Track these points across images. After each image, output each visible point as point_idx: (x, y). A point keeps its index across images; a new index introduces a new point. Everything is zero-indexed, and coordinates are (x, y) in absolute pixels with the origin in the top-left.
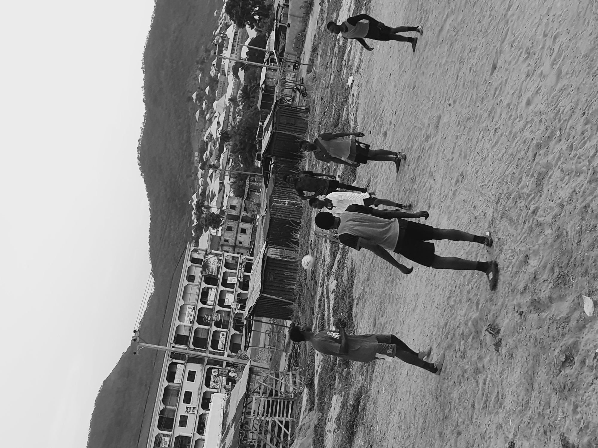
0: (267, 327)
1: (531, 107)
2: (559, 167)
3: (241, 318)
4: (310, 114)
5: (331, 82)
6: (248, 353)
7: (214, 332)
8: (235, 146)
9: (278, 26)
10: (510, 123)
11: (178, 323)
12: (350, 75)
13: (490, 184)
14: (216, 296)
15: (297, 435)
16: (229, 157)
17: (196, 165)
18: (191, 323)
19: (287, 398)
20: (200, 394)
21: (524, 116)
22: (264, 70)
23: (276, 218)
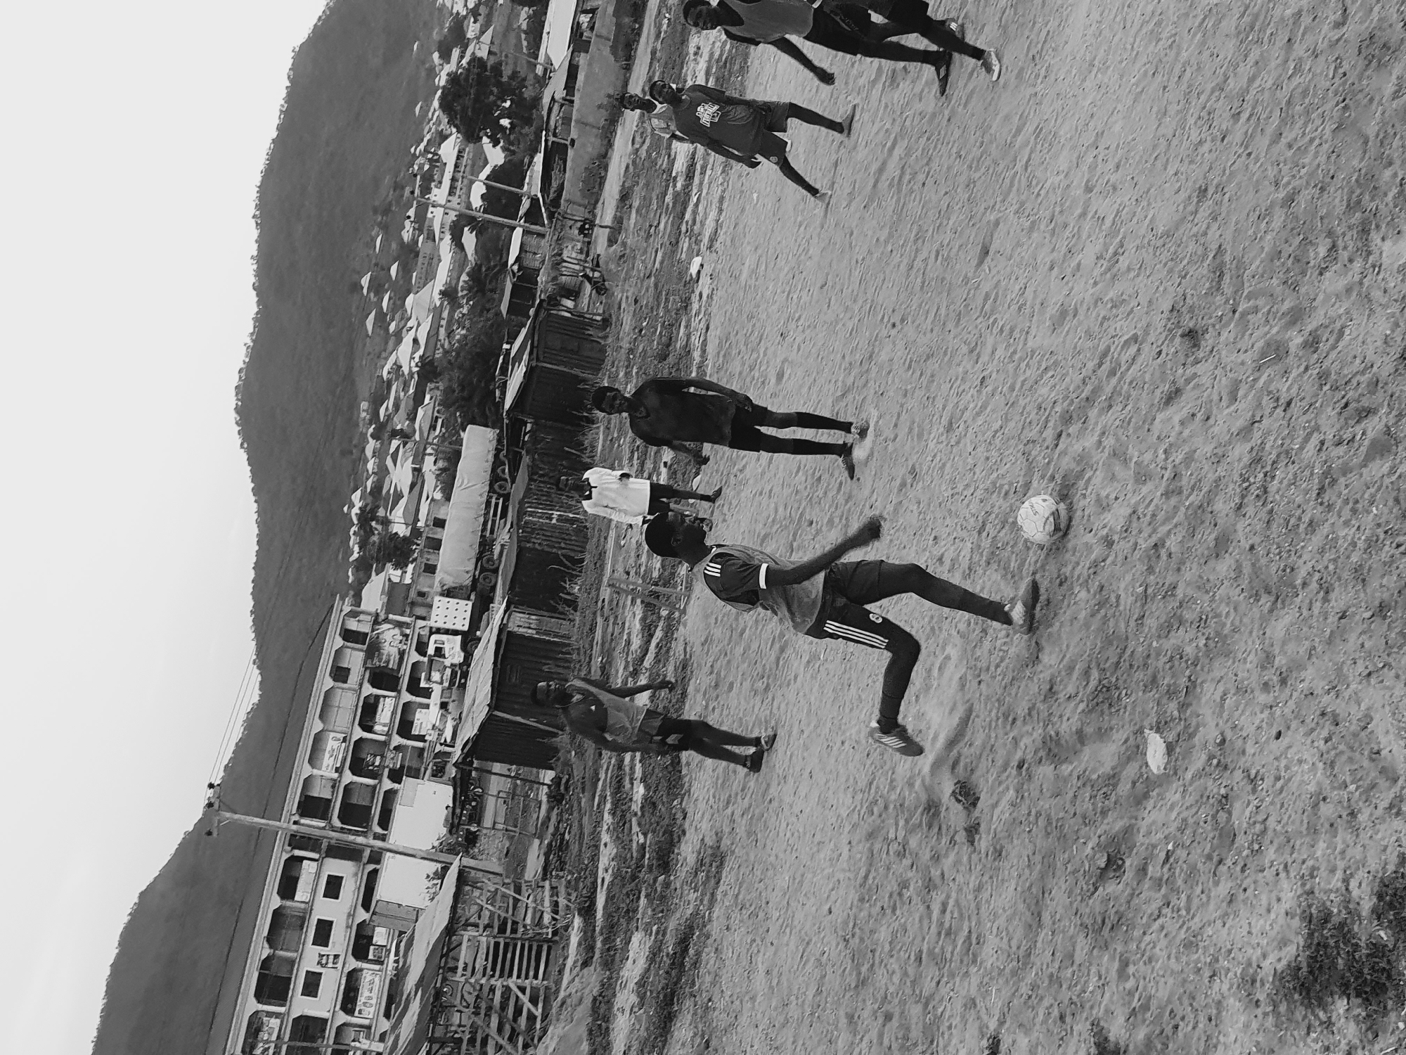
0: (502, 783)
4: (611, 330)
5: (657, 265)
7: (385, 792)
8: (448, 391)
9: (550, 144)
10: (1011, 367)
11: (307, 770)
12: (695, 253)
13: (968, 492)
14: (394, 714)
15: (554, 1019)
16: (435, 414)
17: (361, 428)
18: (336, 771)
19: (538, 937)
20: (349, 927)
22: (518, 233)
23: (530, 550)
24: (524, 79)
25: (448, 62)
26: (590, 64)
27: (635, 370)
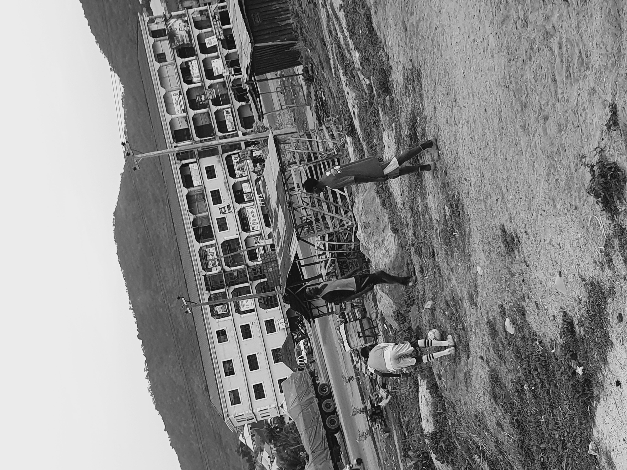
0: (275, 83)
3: (241, 85)
6: (265, 122)
7: (215, 113)
11: (169, 118)
14: (199, 68)
18: (184, 112)
19: (330, 156)
20: (228, 189)
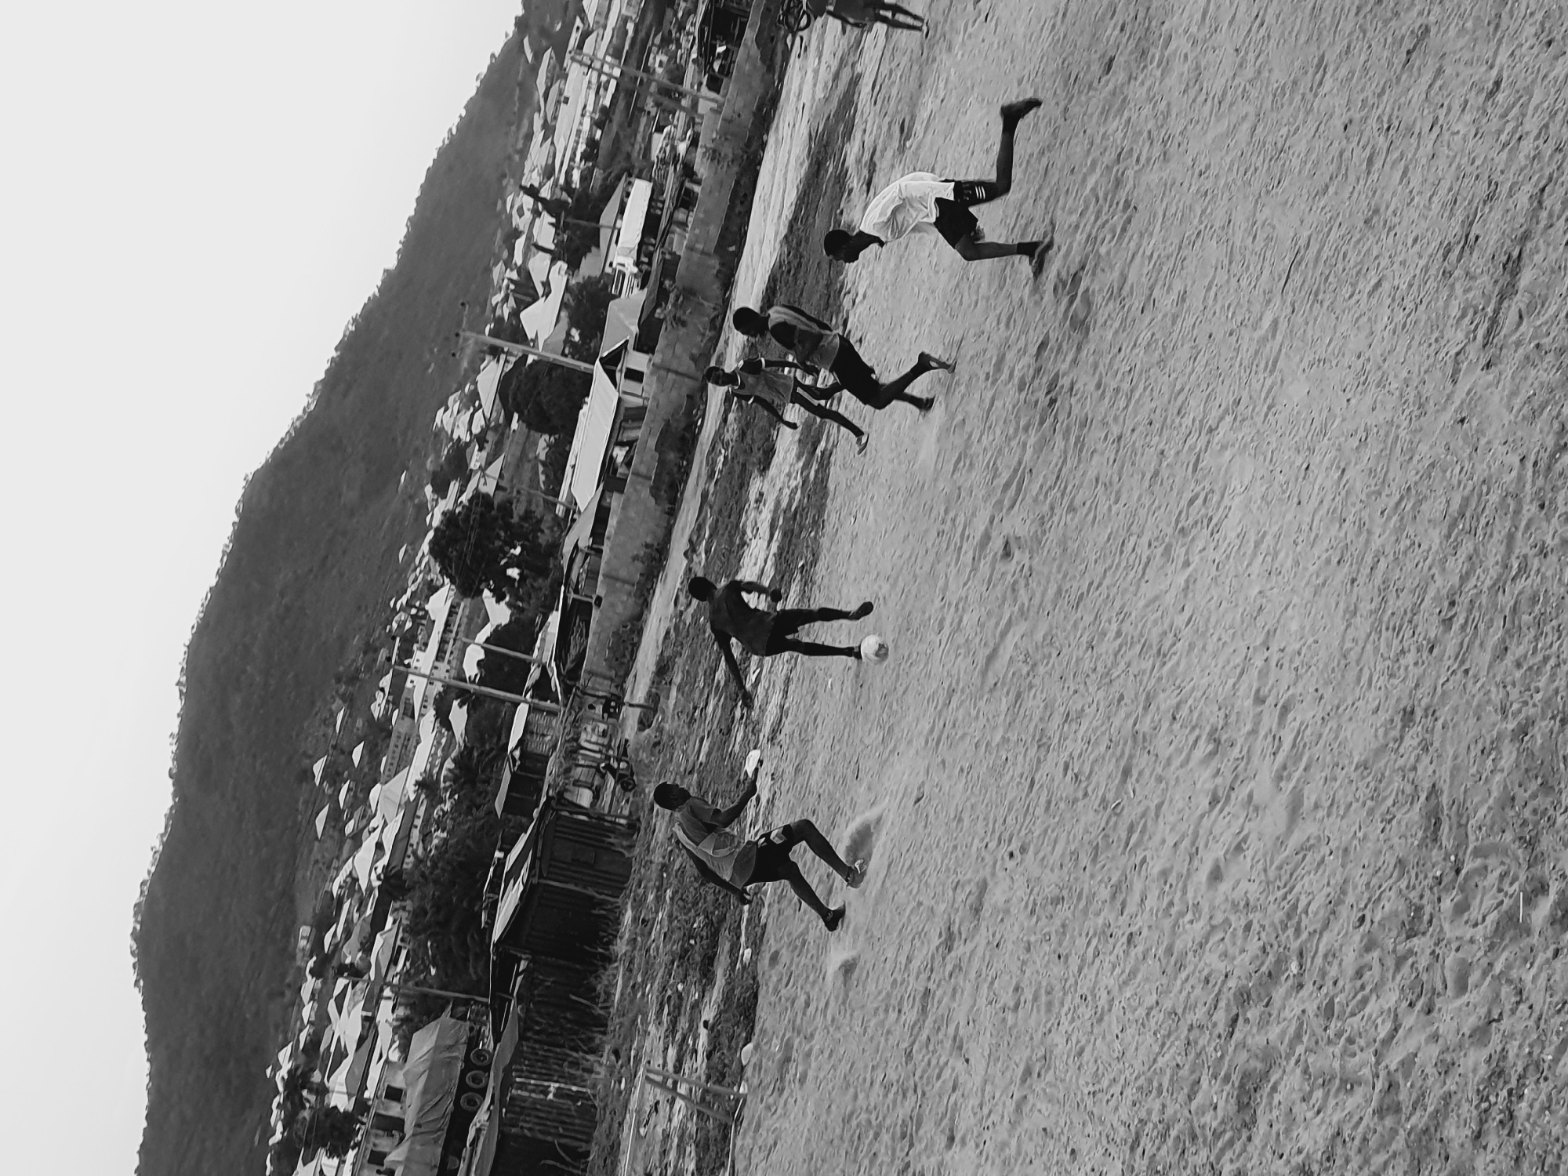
1: (1224, 887)
2: (1298, 1061)
4: (640, 838)
5: (702, 758)
8: (418, 914)
9: (570, 601)
10: (1167, 924)
12: (752, 745)
13: (1116, 1089)
16: (399, 943)
17: (299, 963)
21: (1206, 910)
22: (522, 711)
23: (516, 1137)
24: (540, 521)
25: (444, 497)
26: (624, 508)
27: (669, 893)
